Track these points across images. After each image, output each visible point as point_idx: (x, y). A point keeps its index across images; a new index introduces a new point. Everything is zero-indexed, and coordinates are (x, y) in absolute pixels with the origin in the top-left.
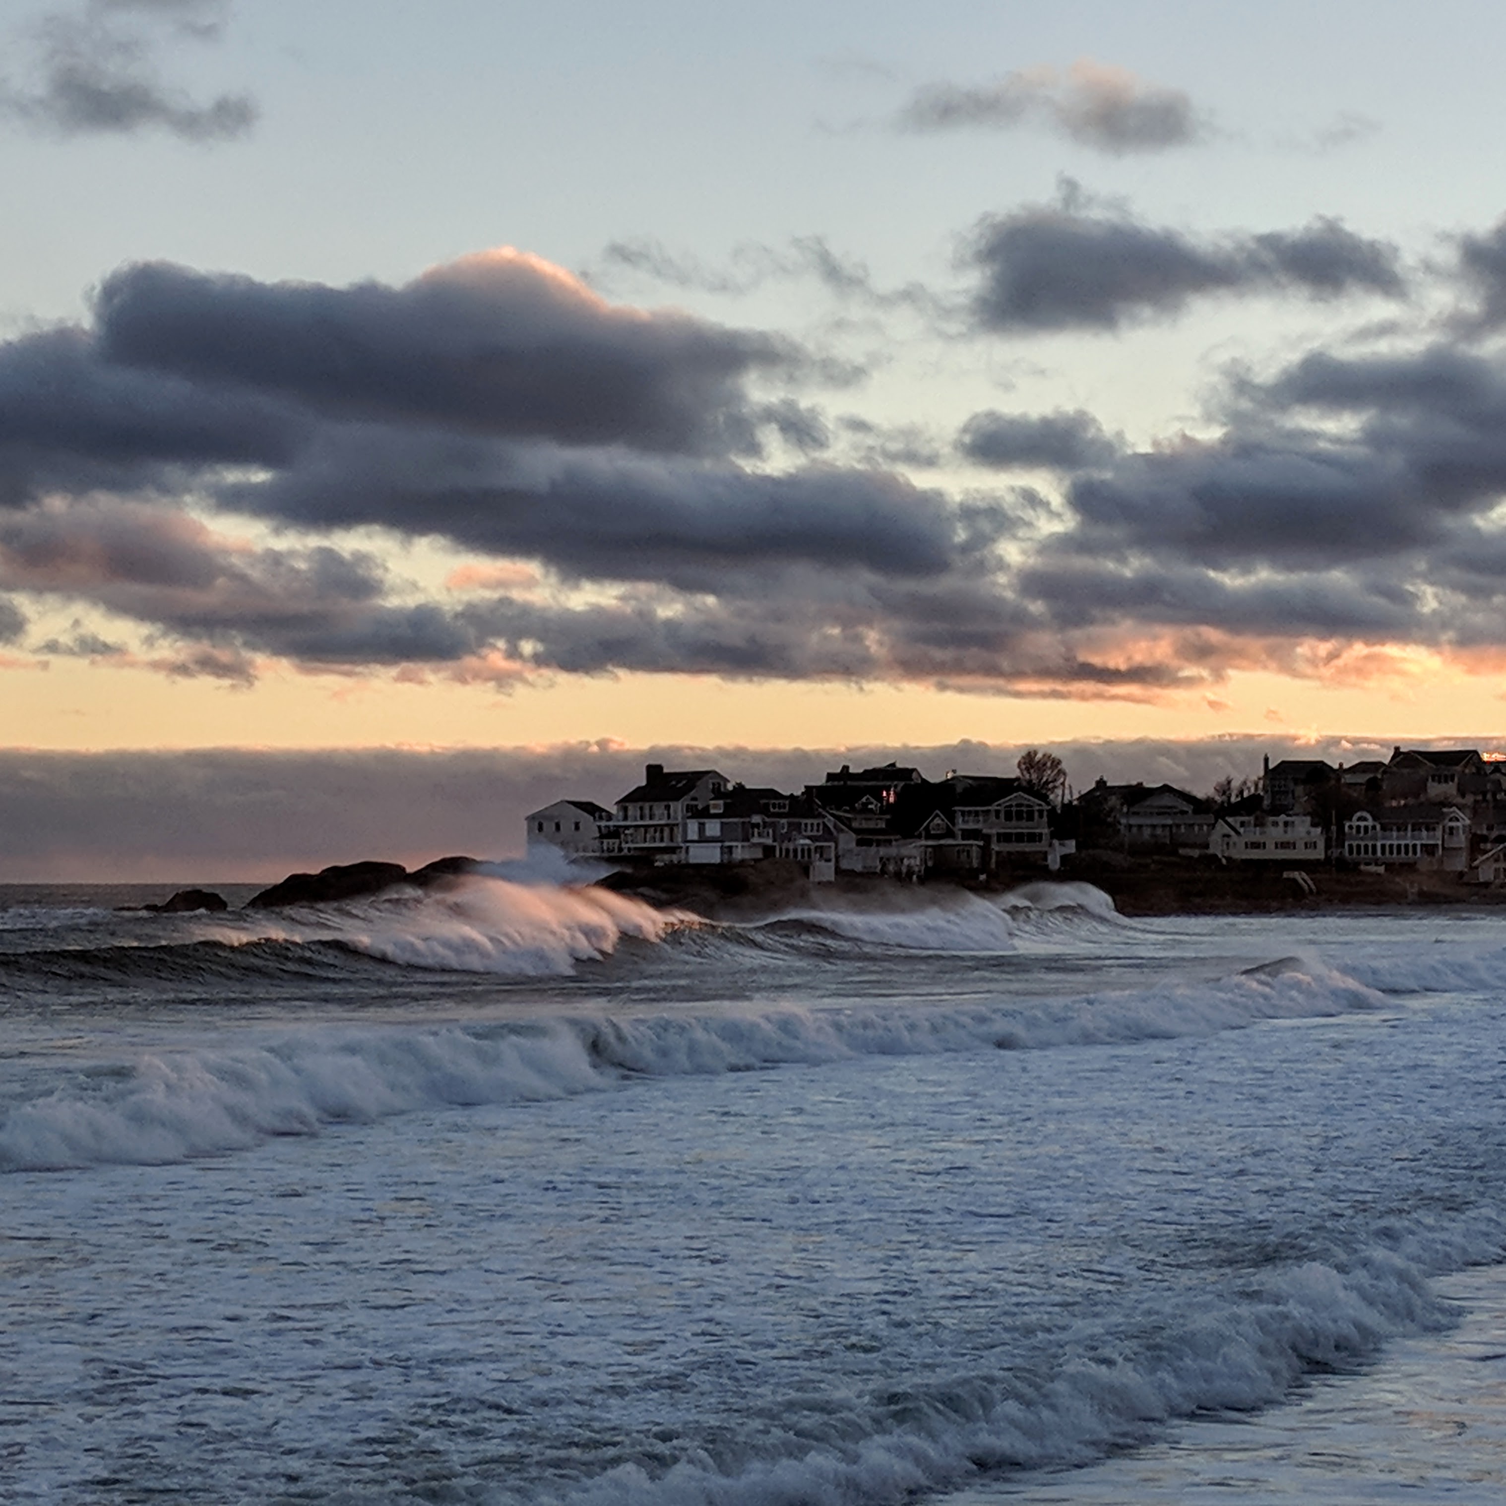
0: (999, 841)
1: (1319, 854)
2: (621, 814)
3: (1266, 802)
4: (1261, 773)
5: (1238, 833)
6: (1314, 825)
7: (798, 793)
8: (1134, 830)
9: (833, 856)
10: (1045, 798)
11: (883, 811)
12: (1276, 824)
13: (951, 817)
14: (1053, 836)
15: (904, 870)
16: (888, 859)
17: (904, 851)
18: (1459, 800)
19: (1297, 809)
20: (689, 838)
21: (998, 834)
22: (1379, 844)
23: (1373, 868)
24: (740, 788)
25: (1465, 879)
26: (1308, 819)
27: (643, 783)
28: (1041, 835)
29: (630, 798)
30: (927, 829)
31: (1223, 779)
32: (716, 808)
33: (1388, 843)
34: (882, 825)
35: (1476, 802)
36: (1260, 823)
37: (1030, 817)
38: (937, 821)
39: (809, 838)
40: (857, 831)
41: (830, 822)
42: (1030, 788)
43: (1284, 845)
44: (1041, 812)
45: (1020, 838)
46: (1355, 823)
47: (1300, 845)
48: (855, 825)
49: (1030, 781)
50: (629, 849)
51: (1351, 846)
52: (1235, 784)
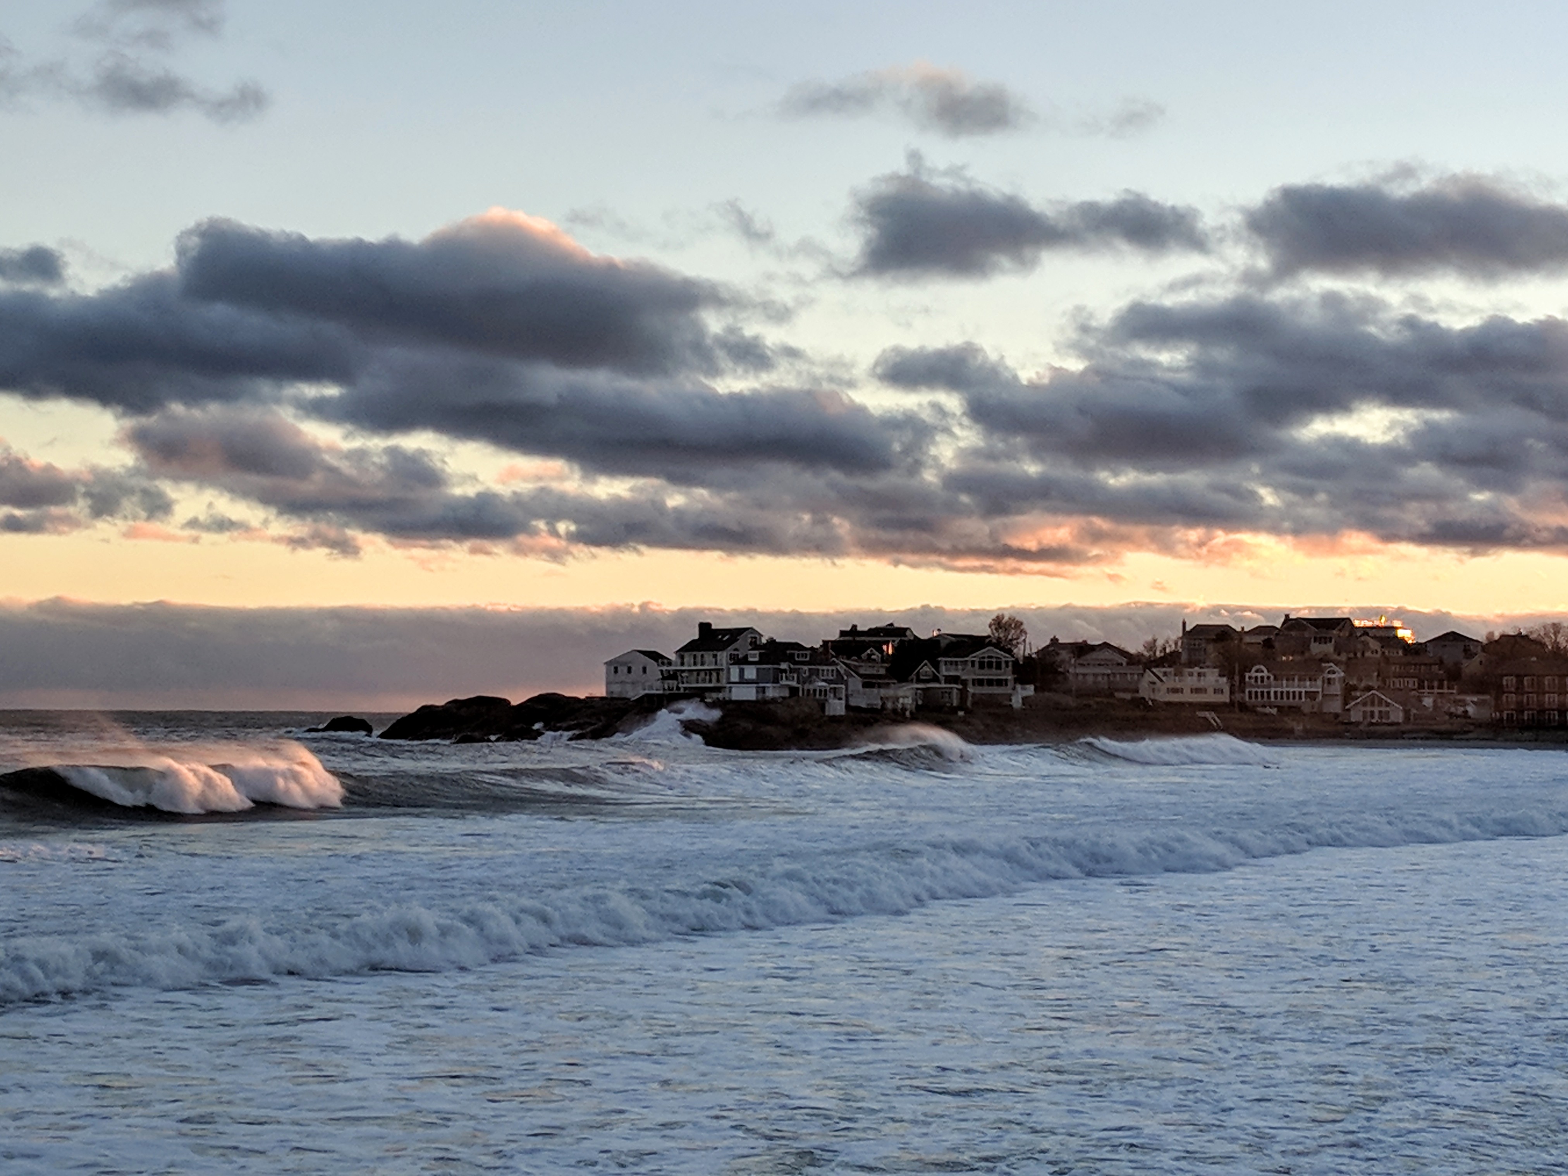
0: (974, 684)
1: (1225, 698)
2: (679, 661)
3: (1184, 658)
4: (1181, 635)
5: (1161, 681)
6: (1221, 675)
7: (817, 646)
8: (1080, 678)
9: (843, 697)
10: (1009, 651)
11: (883, 661)
12: (1191, 674)
13: (936, 666)
14: (1016, 681)
15: (900, 706)
16: (887, 698)
17: (900, 693)
18: (1335, 657)
19: (1208, 663)
20: (732, 680)
21: (974, 680)
22: (1272, 690)
23: (1268, 710)
24: (772, 642)
25: (1340, 719)
26: (1216, 671)
27: (697, 637)
28: (1006, 680)
29: (685, 649)
30: (918, 674)
31: (1149, 638)
32: (754, 656)
33: (1279, 690)
34: (882, 672)
35: (1349, 659)
36: (1178, 673)
37: (999, 666)
38: (926, 669)
39: (824, 681)
40: (861, 676)
41: (842, 668)
42: (998, 644)
43: (1197, 690)
44: (1007, 662)
45: (990, 683)
46: (1254, 675)
47: (1210, 691)
48: (862, 671)
49: (999, 638)
50: (685, 688)
51: (1250, 692)
52: (1160, 643)
